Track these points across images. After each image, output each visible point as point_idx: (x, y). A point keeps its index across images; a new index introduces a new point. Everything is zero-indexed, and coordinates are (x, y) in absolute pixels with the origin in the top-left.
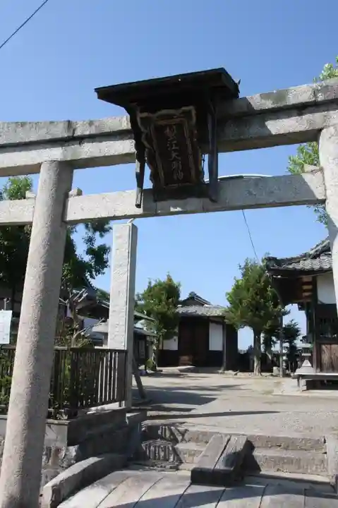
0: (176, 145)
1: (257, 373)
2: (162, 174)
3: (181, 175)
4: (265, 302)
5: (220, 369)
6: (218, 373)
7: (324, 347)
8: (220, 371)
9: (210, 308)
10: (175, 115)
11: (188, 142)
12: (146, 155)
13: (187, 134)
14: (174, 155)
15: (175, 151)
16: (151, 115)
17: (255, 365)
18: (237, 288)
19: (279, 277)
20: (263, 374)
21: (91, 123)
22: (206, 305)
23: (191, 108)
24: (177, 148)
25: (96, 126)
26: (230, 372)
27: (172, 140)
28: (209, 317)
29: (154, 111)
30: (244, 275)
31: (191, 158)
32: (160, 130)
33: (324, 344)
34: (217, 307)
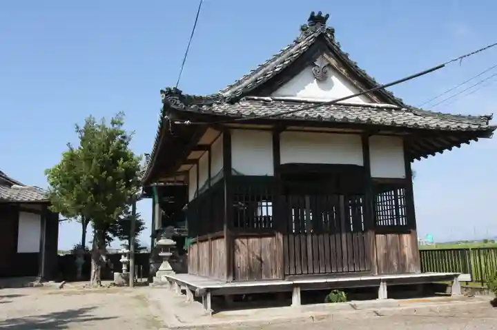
1: (96, 284)
4: (114, 181)
5: (34, 280)
6: (32, 286)
7: (238, 241)
8: (36, 283)
9: (22, 189)
17: (93, 271)
18: (71, 158)
19: (187, 122)
20: (104, 283)
22: (15, 186)
26: (51, 283)
28: (19, 203)
30: (83, 140)
33: (239, 237)
34: (35, 189)
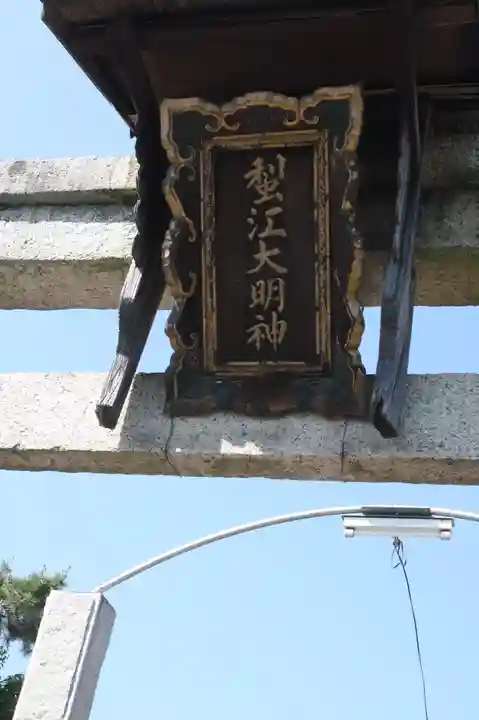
0: (279, 221)
2: (210, 324)
3: (277, 331)
10: (291, 116)
11: (322, 215)
12: (167, 243)
13: (321, 185)
14: (263, 256)
15: (271, 242)
16: (209, 108)
21: (18, 167)
23: (351, 93)
24: (282, 232)
25: (30, 175)
27: (268, 205)
29: (221, 96)
31: (322, 276)
32: (230, 164)
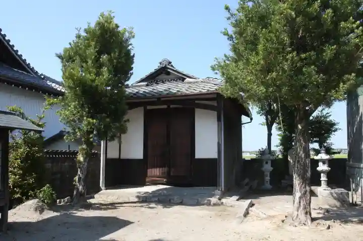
8: (214, 200)
